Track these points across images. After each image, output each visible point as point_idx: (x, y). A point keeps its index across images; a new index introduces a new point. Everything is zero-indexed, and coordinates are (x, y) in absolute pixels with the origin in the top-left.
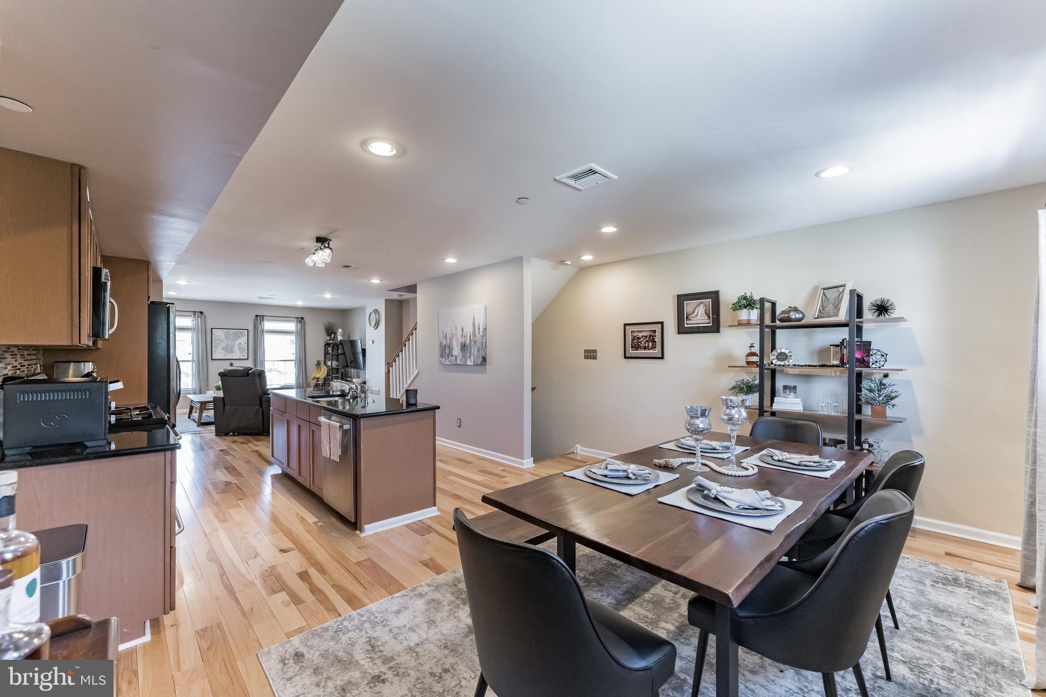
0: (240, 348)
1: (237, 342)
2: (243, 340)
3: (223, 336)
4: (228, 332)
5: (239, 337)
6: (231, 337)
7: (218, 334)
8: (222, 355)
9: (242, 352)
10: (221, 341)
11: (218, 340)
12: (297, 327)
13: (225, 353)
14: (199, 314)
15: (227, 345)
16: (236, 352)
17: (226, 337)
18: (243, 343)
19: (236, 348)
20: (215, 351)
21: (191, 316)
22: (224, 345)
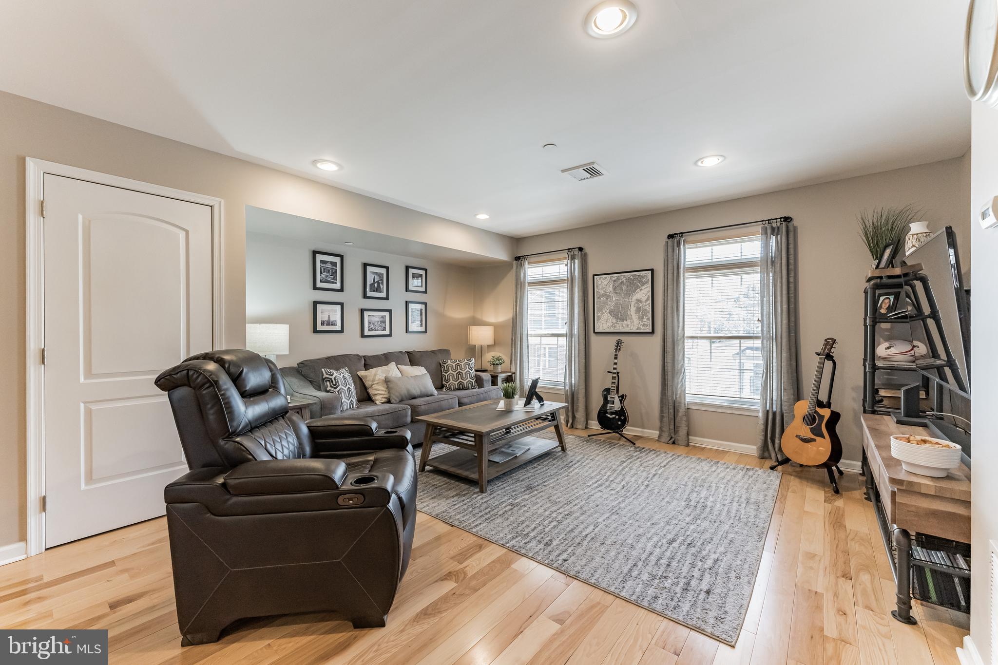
0: (638, 310)
1: (634, 298)
2: (644, 293)
3: (611, 289)
4: (618, 278)
5: (638, 287)
6: (624, 287)
7: (604, 285)
8: (609, 324)
9: (642, 318)
10: (608, 297)
11: (603, 295)
12: (766, 246)
13: (614, 321)
14: (576, 252)
15: (617, 305)
16: (631, 319)
17: (615, 289)
18: (644, 299)
19: (633, 310)
20: (598, 317)
21: (564, 259)
22: (611, 305)
